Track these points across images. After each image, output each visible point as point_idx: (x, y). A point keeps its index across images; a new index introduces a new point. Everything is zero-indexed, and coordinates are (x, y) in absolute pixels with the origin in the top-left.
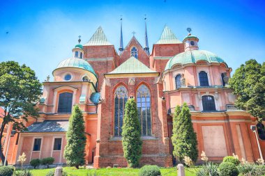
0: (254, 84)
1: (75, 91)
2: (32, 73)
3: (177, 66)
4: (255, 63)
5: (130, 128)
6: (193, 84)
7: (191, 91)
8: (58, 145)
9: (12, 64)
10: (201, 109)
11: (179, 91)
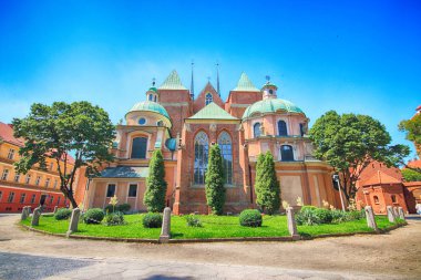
0: (335, 134)
1: (150, 136)
2: (106, 115)
3: (256, 114)
4: (335, 114)
5: (215, 175)
6: (272, 133)
7: (270, 140)
8: (133, 191)
9: (86, 104)
10: (280, 158)
11: (258, 139)
